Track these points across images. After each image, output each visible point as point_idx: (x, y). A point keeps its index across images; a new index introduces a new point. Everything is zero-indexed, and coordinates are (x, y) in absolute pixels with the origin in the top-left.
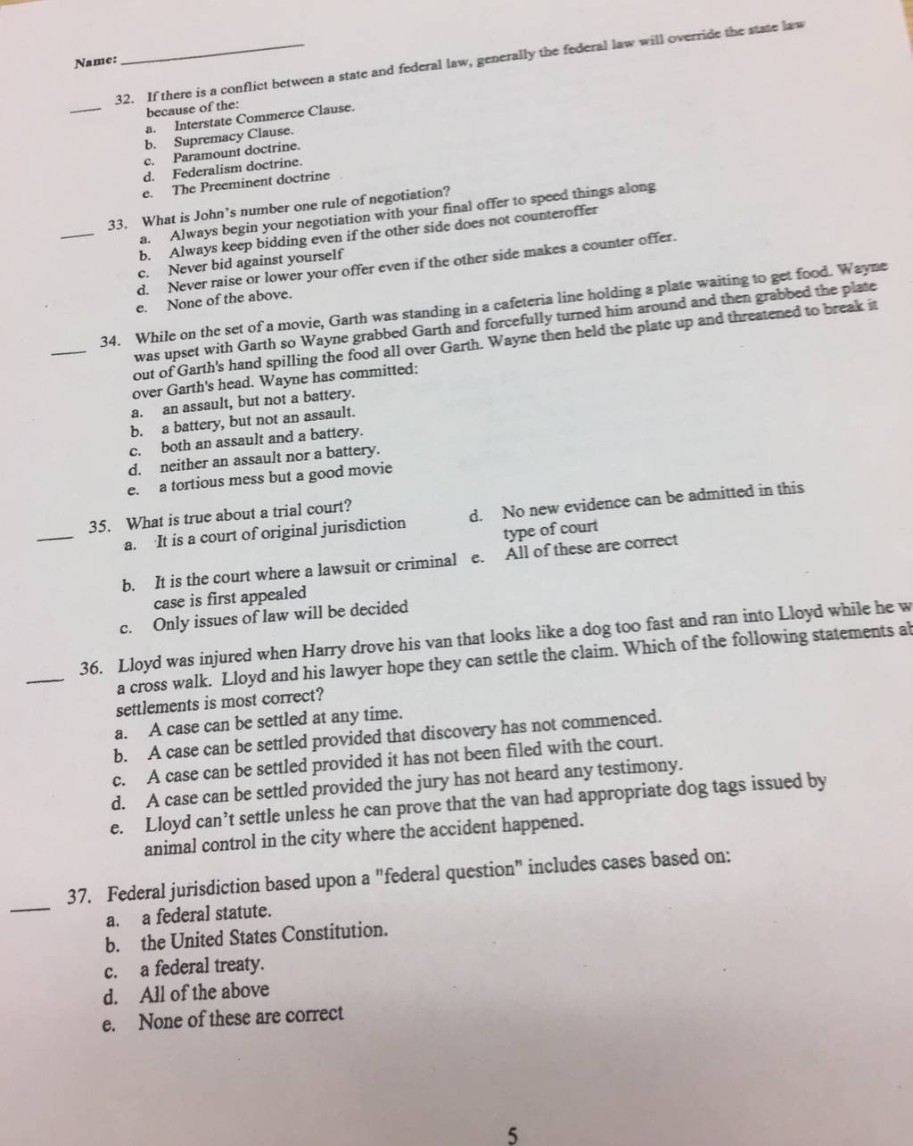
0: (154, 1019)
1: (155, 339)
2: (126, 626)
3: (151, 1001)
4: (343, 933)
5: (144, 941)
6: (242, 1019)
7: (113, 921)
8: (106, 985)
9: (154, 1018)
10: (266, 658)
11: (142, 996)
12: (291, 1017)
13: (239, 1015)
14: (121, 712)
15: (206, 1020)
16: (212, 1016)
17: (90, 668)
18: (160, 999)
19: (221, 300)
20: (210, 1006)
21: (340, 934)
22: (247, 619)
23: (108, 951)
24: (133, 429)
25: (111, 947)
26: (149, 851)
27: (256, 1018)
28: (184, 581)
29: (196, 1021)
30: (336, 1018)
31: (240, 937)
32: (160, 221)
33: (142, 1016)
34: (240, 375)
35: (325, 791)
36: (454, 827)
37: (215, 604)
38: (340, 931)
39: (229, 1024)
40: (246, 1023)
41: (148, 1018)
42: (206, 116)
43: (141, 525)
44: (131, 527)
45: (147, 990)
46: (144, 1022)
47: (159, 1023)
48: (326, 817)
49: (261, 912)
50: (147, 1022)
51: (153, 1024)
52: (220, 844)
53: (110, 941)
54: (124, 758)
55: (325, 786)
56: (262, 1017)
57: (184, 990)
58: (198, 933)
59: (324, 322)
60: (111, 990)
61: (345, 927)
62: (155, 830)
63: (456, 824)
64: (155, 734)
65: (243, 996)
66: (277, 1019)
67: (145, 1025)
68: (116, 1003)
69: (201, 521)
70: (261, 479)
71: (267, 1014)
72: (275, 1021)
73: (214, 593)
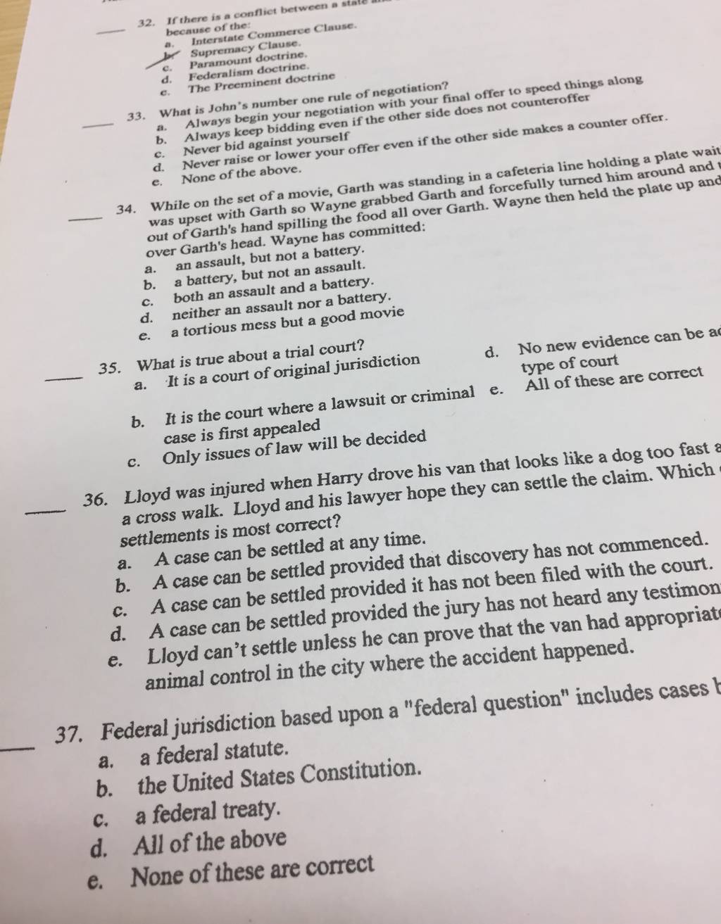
0: (149, 874)
1: (169, 207)
2: (134, 460)
3: (147, 852)
4: (371, 771)
5: (141, 783)
6: (254, 873)
7: (106, 761)
8: (95, 834)
9: (150, 872)
10: (279, 488)
11: (136, 846)
12: (312, 869)
13: (251, 868)
14: (125, 542)
15: (212, 875)
16: (218, 869)
17: (95, 500)
18: (157, 849)
19: (234, 174)
20: (216, 857)
21: (367, 773)
22: (260, 452)
23: (99, 795)
24: (146, 283)
25: (102, 791)
26: (150, 685)
27: (271, 871)
28: (196, 418)
29: (199, 876)
30: (365, 869)
31: (252, 778)
32: (175, 112)
33: (136, 871)
34: (253, 236)
35: (345, 618)
36: (490, 655)
37: (227, 438)
38: (367, 770)
39: (239, 879)
40: (259, 878)
41: (142, 872)
42: (221, 34)
43: (152, 366)
44: (142, 368)
45: (143, 840)
46: (138, 878)
47: (155, 879)
48: (347, 645)
49: (276, 749)
50: (140, 877)
51: (148, 880)
52: (231, 677)
53: (102, 783)
54: (127, 588)
55: (345, 614)
56: (278, 870)
57: (186, 840)
58: (204, 774)
59: (333, 190)
60: (100, 840)
61: (372, 765)
62: (158, 662)
63: (491, 652)
64: (162, 564)
65: (256, 846)
66: (295, 871)
67: (139, 881)
68: (105, 855)
69: (214, 363)
70: (273, 325)
71: (284, 867)
72: (293, 874)
73: (227, 428)
